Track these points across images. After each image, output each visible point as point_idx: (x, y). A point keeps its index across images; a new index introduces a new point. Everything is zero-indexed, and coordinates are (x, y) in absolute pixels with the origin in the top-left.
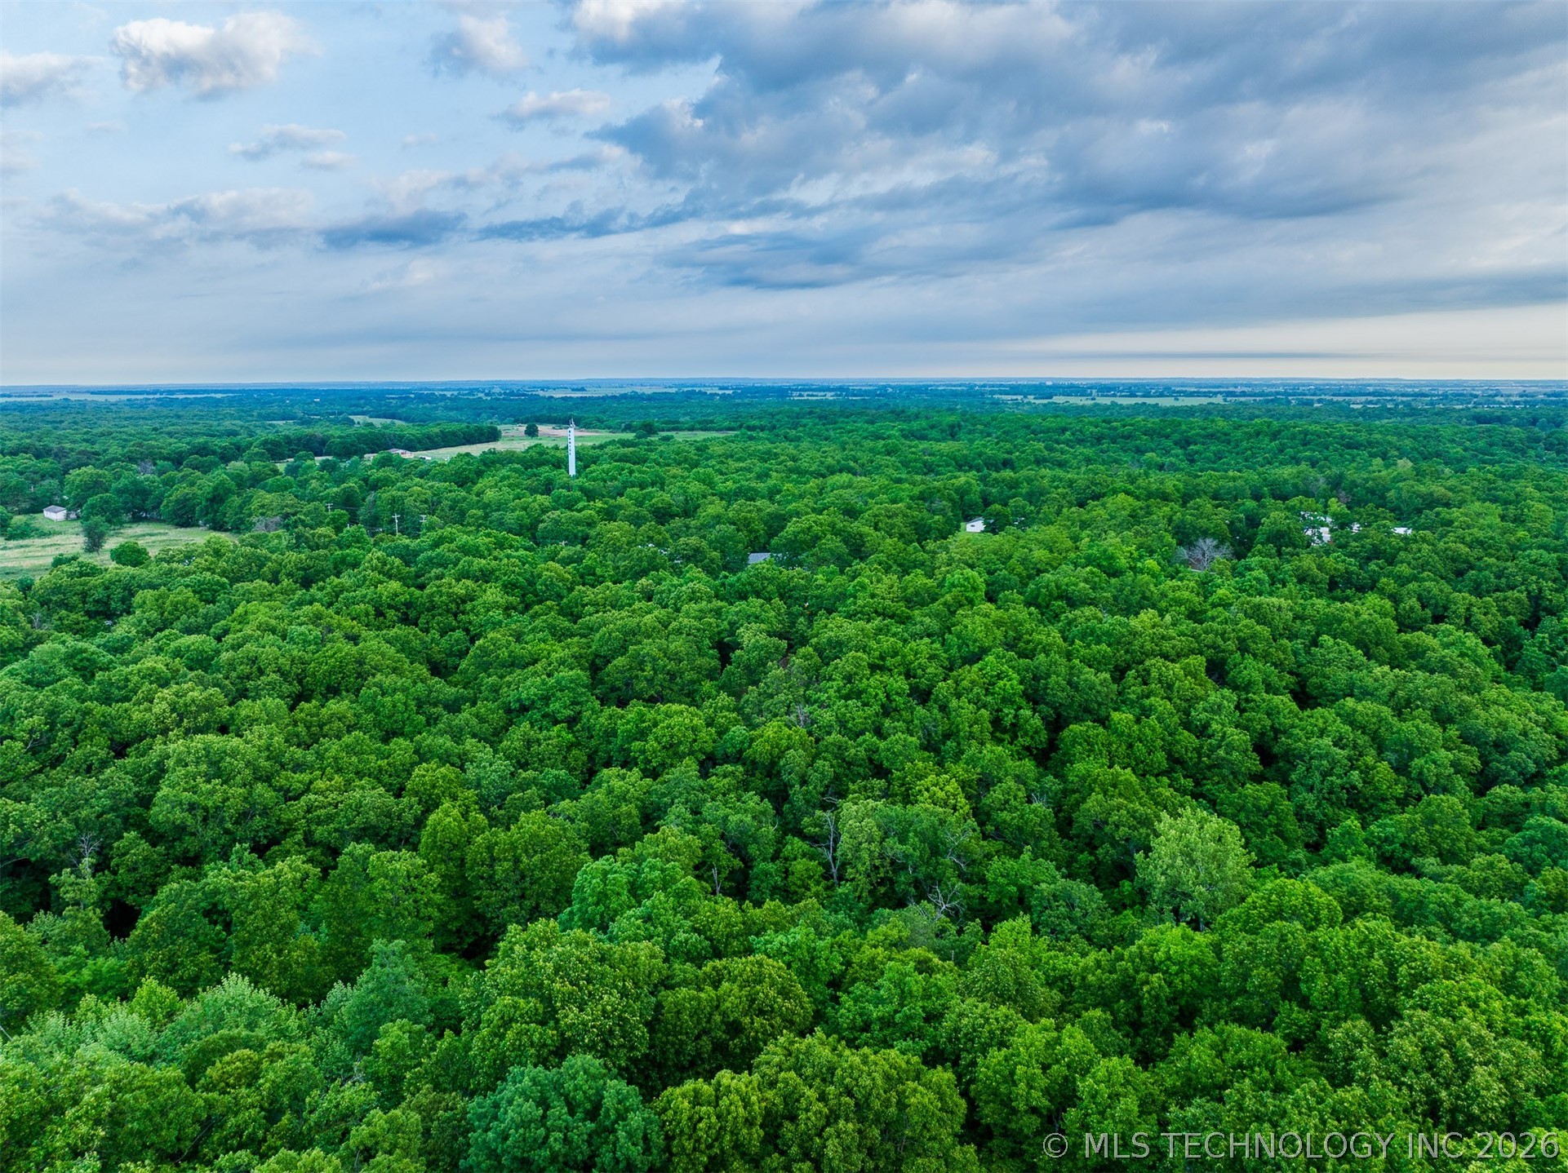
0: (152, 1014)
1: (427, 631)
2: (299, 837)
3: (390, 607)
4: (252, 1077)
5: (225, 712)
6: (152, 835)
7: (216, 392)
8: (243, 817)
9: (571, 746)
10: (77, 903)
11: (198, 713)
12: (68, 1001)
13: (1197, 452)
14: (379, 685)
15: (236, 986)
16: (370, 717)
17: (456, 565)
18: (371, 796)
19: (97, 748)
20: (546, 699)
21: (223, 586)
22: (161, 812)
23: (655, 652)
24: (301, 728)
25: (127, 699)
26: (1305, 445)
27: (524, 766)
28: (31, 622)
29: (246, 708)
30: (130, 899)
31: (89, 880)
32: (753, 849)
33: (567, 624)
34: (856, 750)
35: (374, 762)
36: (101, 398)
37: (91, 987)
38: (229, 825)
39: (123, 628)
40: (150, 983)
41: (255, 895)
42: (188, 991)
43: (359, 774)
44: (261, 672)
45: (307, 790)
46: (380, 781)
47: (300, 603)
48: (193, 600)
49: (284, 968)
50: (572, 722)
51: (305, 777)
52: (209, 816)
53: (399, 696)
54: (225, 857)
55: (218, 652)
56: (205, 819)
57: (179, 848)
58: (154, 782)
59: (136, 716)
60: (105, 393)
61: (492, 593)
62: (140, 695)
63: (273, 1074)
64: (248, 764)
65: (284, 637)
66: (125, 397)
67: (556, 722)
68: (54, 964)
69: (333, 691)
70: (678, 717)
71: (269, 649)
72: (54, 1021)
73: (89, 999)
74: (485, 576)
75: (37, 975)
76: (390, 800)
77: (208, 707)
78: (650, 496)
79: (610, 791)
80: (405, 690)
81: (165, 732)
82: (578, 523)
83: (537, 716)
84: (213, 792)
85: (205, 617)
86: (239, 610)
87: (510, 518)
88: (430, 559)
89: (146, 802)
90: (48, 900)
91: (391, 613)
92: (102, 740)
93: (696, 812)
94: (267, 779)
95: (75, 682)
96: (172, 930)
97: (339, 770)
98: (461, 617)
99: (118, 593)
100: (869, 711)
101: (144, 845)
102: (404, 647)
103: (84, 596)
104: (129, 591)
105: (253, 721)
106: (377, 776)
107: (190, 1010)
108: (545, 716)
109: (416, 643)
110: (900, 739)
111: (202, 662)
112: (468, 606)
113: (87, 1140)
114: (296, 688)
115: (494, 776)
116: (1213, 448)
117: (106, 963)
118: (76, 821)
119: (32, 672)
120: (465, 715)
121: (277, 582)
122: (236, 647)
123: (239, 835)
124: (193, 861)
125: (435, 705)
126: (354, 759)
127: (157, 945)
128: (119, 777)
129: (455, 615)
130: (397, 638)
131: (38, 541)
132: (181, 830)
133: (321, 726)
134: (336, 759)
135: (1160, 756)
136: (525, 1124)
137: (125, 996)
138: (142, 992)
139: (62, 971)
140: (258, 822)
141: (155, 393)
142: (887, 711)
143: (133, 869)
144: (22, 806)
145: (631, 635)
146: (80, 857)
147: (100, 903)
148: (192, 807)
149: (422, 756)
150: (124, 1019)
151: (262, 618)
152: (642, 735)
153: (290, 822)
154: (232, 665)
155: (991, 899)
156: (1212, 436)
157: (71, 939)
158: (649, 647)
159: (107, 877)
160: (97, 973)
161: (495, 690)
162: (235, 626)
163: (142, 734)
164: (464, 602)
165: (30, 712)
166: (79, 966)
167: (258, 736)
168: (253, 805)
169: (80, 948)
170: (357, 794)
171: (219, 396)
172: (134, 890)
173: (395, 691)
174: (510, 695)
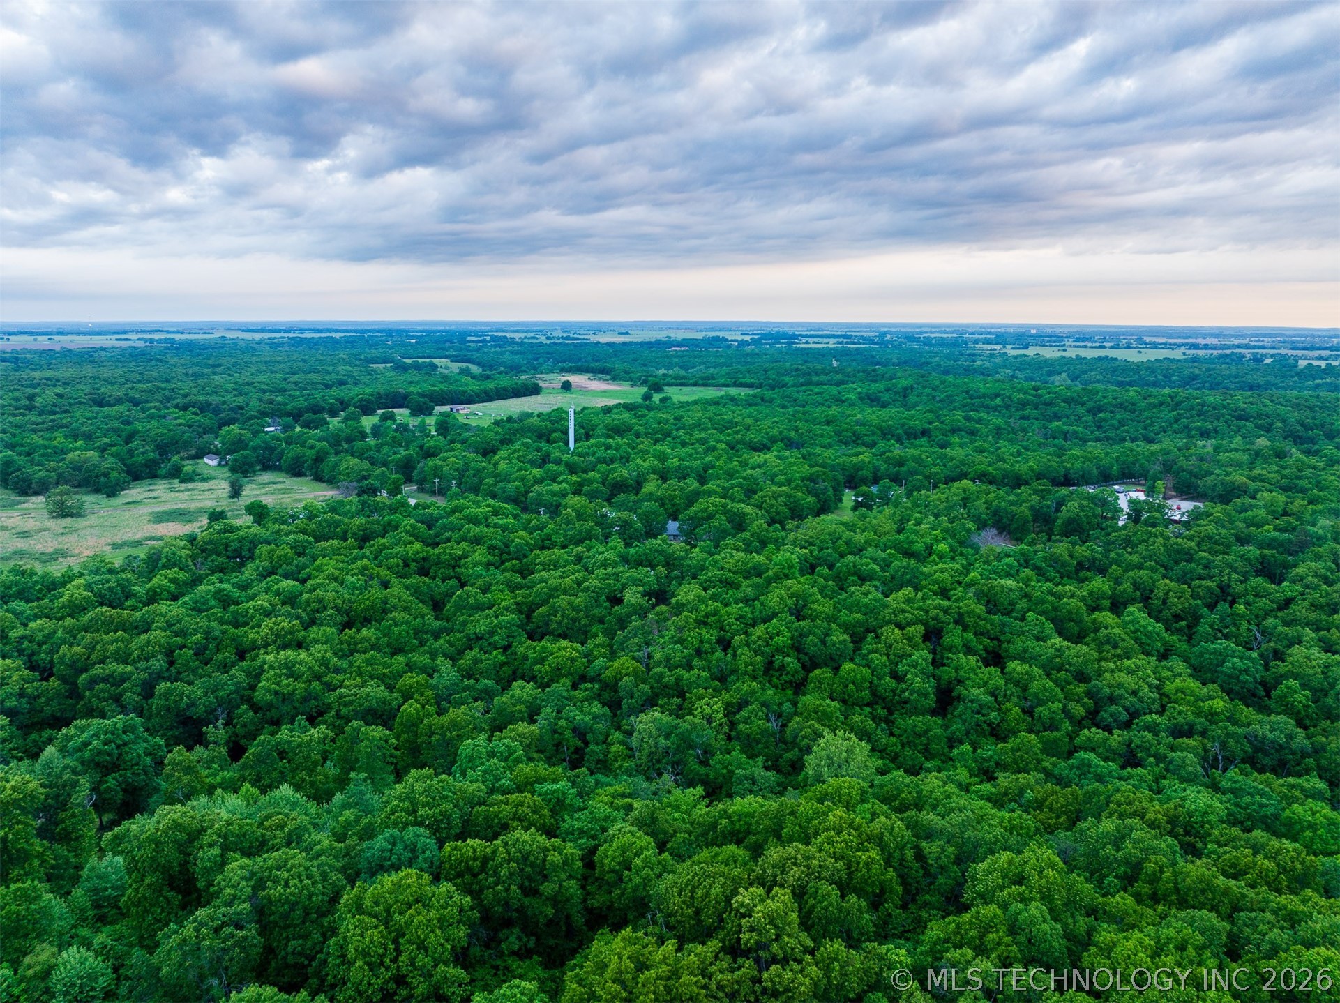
0: (248, 801)
1: (434, 578)
2: (333, 713)
3: (413, 560)
4: (281, 827)
5: (300, 635)
6: (255, 708)
7: (336, 331)
8: (305, 700)
9: (503, 664)
10: (215, 743)
11: (285, 635)
12: (210, 791)
13: (1104, 420)
14: (393, 619)
15: (286, 790)
16: (385, 640)
17: (460, 530)
18: (375, 691)
19: (228, 655)
20: (491, 633)
21: (310, 543)
22: (259, 695)
23: (565, 605)
24: (345, 646)
25: (246, 624)
26: (1199, 416)
27: (470, 677)
28: (195, 565)
29: (314, 632)
30: (243, 742)
31: (222, 732)
32: (589, 737)
33: (519, 580)
34: (669, 679)
35: (381, 670)
36: (248, 336)
37: (220, 785)
38: (297, 704)
39: (249, 572)
40: (247, 785)
41: (300, 745)
42: (264, 792)
43: (372, 677)
44: (325, 608)
45: (341, 686)
46: (383, 682)
47: (356, 558)
48: (291, 553)
49: (313, 784)
50: (506, 649)
51: (339, 677)
52: (286, 698)
53: (404, 627)
54: (292, 723)
55: (301, 594)
56: (284, 700)
57: (268, 715)
58: (258, 677)
59: (251, 636)
60: (253, 331)
61: (480, 554)
62: (254, 622)
63: (290, 826)
64: (310, 668)
65: (342, 584)
66: (266, 335)
67: (496, 648)
68: (204, 773)
69: (367, 621)
70: (565, 650)
71: (330, 593)
72: (204, 799)
73: (219, 790)
74: (477, 541)
75: (196, 777)
76: (386, 694)
77: (291, 632)
78: (613, 471)
79: (512, 696)
80: (407, 623)
81: (266, 646)
82: (554, 494)
83: (485, 644)
84: (288, 685)
85: (297, 566)
86: (318, 563)
87: (511, 487)
88: (445, 525)
89: (253, 688)
90: (201, 740)
91: (413, 565)
92: (232, 650)
93: (559, 712)
94: (318, 678)
95: (218, 611)
96: (260, 760)
97: (360, 675)
98: (457, 570)
99: (247, 545)
100: (686, 652)
101: (251, 713)
102: (417, 592)
103: (227, 546)
104: (253, 544)
105: (316, 641)
106: (382, 678)
107: (264, 799)
108: (490, 644)
109: (424, 588)
110: (698, 673)
111: (291, 600)
112: (462, 562)
113: (216, 842)
114: (345, 618)
115: (448, 683)
116: (1118, 416)
117: (227, 775)
118: (216, 698)
119: (196, 602)
120: (441, 641)
121: (346, 540)
122: (311, 591)
123: (301, 710)
124: (277, 723)
125: (426, 633)
126: (369, 668)
127: (252, 767)
128: (238, 674)
129: (454, 568)
130: (412, 585)
131: (200, 485)
132: (270, 706)
133: (356, 644)
134: (359, 667)
135: (865, 694)
136: (383, 851)
137: (236, 791)
138: (244, 789)
139: (207, 777)
140: (314, 703)
141: (288, 331)
142: (698, 652)
143: (245, 726)
144: (190, 688)
145: (554, 592)
146: (217, 720)
147: (227, 743)
148: (276, 693)
149: (410, 667)
150: (233, 800)
151: (330, 570)
152: (541, 661)
153: (329, 704)
154: (308, 602)
155: (712, 776)
156: (1121, 405)
157: (212, 761)
158: (563, 601)
159: (230, 729)
160: (223, 779)
161: (464, 624)
162: (314, 573)
163: (254, 647)
164: (460, 559)
165: (196, 632)
166: (215, 775)
167: (317, 650)
168: (310, 694)
169: (215, 766)
170: (368, 690)
171: (337, 335)
172: (245, 737)
173: (402, 623)
174: (470, 629)
